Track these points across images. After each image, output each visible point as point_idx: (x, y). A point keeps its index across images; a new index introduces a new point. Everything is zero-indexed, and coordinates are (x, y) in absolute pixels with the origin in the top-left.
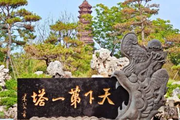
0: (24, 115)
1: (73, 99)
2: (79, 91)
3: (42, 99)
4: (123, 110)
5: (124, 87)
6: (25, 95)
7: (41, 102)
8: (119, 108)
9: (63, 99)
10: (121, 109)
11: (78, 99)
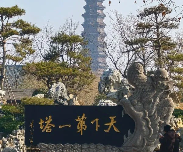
0: (31, 141)
1: (80, 126)
2: (86, 118)
3: (49, 125)
4: (128, 138)
5: (130, 115)
6: (33, 122)
7: (48, 129)
8: (125, 136)
9: (69, 126)
10: (127, 137)
11: (84, 127)
